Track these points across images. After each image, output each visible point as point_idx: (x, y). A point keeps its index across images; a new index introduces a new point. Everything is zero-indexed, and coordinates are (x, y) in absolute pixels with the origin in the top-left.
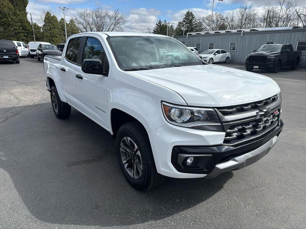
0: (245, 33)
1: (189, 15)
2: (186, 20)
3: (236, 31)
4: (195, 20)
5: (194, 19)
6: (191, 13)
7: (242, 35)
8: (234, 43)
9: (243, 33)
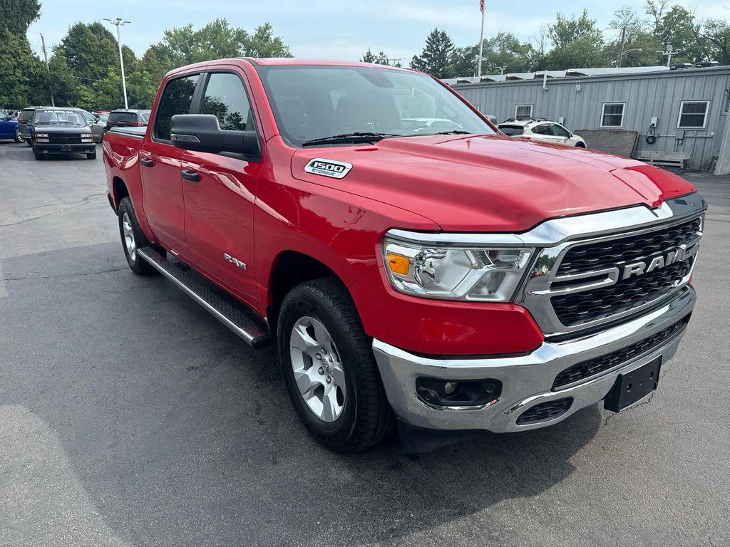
0: (551, 82)
1: (438, 41)
2: (431, 52)
3: (533, 77)
4: (452, 52)
5: (450, 50)
6: (443, 35)
7: (544, 86)
8: (527, 108)
9: (547, 81)
